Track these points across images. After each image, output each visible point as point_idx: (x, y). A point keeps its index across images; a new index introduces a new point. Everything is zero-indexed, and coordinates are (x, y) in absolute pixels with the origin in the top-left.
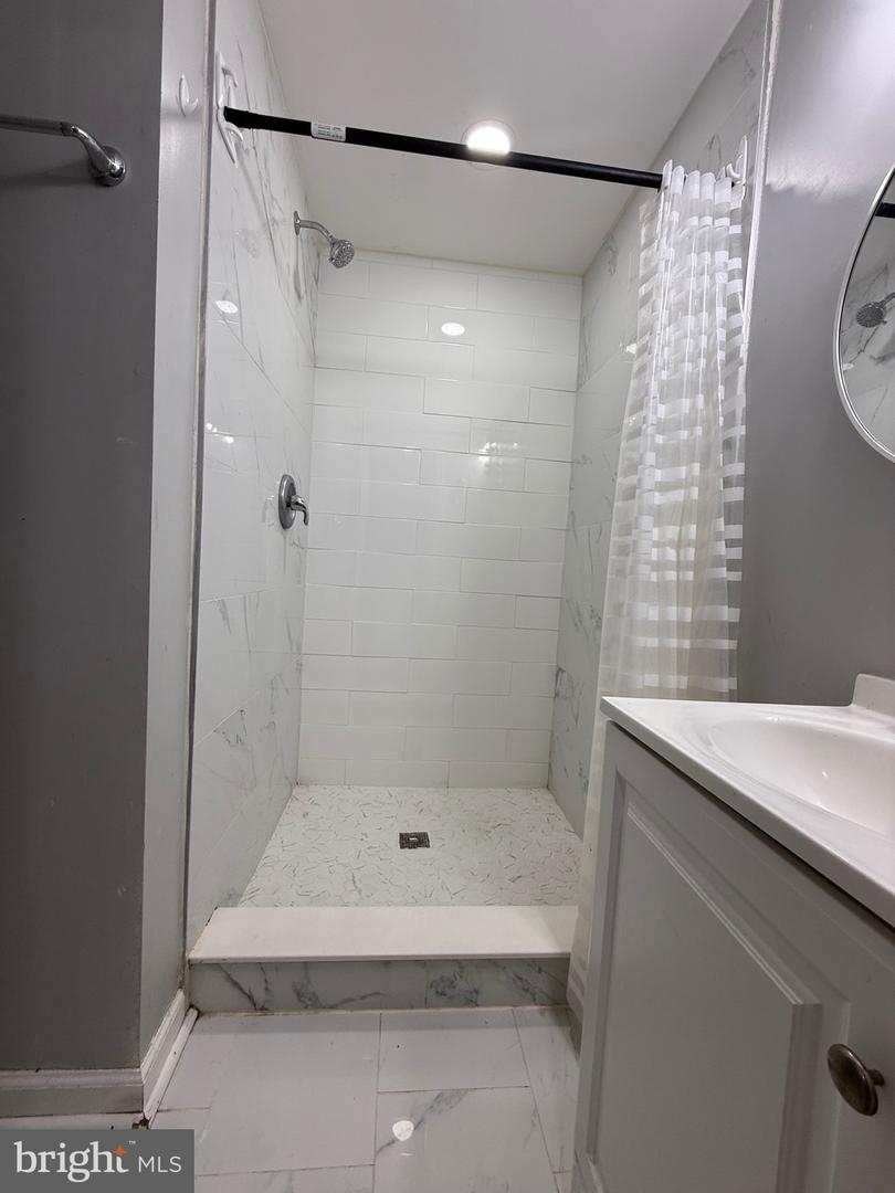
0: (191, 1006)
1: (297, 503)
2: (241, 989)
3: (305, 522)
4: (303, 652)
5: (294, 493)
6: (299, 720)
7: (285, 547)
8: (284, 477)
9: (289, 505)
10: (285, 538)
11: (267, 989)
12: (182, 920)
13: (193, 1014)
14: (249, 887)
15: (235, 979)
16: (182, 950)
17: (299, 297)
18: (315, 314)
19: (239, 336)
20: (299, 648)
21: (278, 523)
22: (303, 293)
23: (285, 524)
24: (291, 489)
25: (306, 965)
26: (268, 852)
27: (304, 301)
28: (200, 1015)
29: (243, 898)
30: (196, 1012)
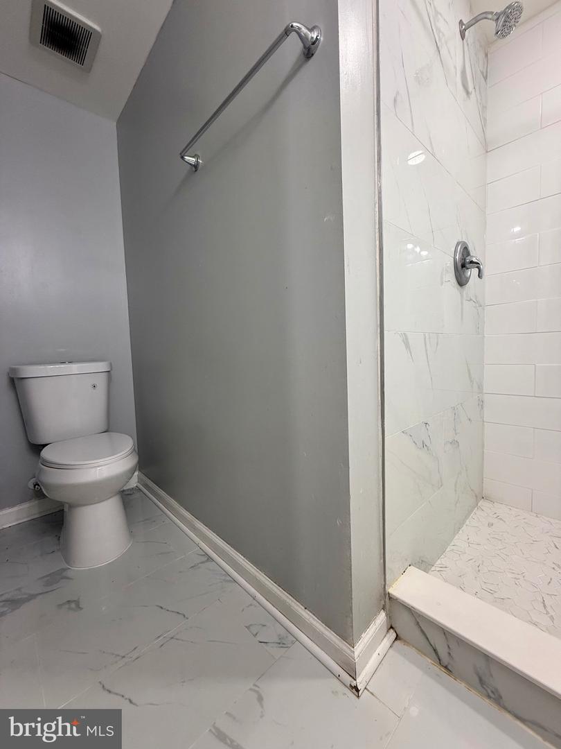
0: (392, 627)
1: (472, 262)
2: (428, 640)
3: (480, 276)
4: (485, 391)
5: (468, 254)
6: (483, 446)
7: (462, 303)
8: (458, 244)
9: (464, 265)
10: (462, 296)
11: (449, 654)
12: (382, 561)
13: (392, 635)
14: (439, 562)
15: (423, 628)
16: (383, 583)
17: (468, 93)
18: (484, 108)
19: (410, 127)
20: (480, 387)
21: (454, 280)
22: (471, 89)
23: (461, 282)
24: (466, 251)
25: (488, 658)
26: (455, 541)
27: (473, 96)
28: (397, 638)
29: (433, 568)
30: (395, 635)
